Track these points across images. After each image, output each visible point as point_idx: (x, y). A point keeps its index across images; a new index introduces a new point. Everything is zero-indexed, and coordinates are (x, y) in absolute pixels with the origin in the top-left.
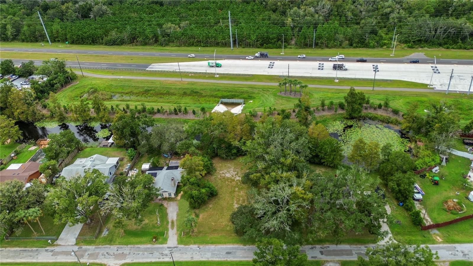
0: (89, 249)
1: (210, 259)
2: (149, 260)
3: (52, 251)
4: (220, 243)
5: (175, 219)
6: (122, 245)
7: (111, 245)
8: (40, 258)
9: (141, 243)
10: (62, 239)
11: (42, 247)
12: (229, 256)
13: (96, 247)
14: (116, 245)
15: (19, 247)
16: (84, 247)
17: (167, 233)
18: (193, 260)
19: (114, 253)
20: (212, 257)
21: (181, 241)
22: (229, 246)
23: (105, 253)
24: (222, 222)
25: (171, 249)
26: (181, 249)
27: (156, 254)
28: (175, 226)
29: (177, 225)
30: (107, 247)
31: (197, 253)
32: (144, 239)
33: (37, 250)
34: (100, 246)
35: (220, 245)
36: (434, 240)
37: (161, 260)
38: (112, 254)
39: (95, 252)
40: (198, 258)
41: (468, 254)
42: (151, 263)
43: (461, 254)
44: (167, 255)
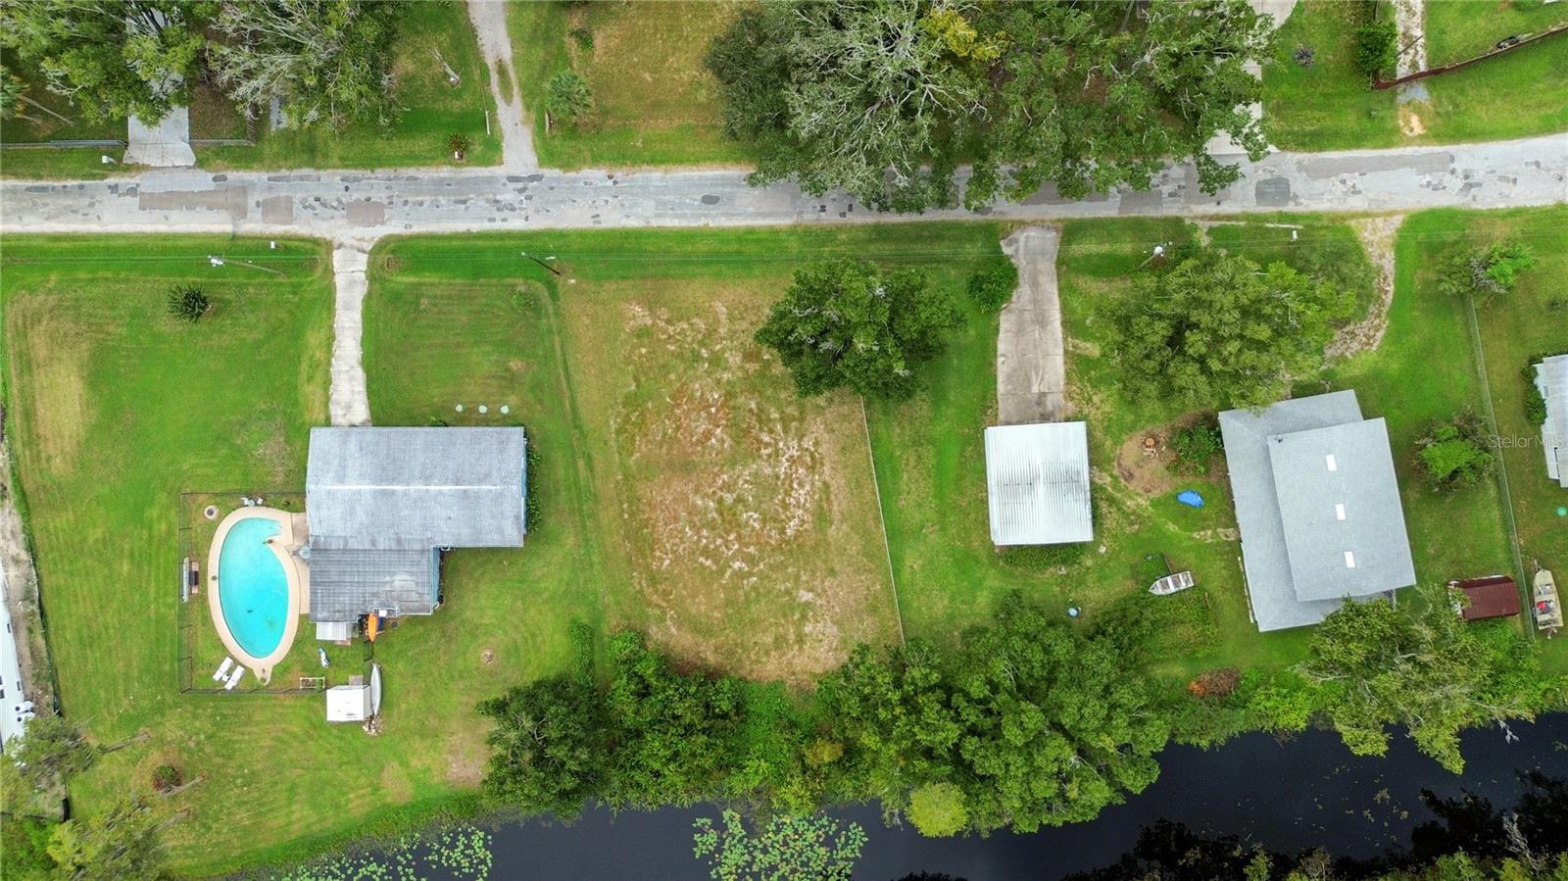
0: (253, 185)
1: (655, 223)
2: (460, 226)
3: (133, 191)
4: (681, 162)
5: (507, 54)
6: (355, 167)
7: (318, 168)
8: (107, 218)
9: (413, 159)
10: (142, 144)
11: (93, 177)
12: (713, 210)
13: (272, 175)
14: (334, 167)
15: (16, 175)
16: (233, 175)
17: (494, 121)
18: (598, 227)
19: (339, 201)
20: (660, 216)
21: (548, 156)
22: (710, 174)
23: (311, 201)
24: (678, 70)
25: (520, 185)
26: (554, 184)
27: (478, 203)
28: (516, 89)
29: (522, 86)
30: (308, 178)
31: (611, 200)
32: (421, 144)
33: (81, 187)
34: (284, 172)
35: (681, 168)
36: (1397, 130)
37: (498, 226)
38: (335, 204)
39: (274, 195)
40: (613, 219)
41: (1479, 185)
42: (468, 236)
43: (1459, 183)
44: (513, 209)
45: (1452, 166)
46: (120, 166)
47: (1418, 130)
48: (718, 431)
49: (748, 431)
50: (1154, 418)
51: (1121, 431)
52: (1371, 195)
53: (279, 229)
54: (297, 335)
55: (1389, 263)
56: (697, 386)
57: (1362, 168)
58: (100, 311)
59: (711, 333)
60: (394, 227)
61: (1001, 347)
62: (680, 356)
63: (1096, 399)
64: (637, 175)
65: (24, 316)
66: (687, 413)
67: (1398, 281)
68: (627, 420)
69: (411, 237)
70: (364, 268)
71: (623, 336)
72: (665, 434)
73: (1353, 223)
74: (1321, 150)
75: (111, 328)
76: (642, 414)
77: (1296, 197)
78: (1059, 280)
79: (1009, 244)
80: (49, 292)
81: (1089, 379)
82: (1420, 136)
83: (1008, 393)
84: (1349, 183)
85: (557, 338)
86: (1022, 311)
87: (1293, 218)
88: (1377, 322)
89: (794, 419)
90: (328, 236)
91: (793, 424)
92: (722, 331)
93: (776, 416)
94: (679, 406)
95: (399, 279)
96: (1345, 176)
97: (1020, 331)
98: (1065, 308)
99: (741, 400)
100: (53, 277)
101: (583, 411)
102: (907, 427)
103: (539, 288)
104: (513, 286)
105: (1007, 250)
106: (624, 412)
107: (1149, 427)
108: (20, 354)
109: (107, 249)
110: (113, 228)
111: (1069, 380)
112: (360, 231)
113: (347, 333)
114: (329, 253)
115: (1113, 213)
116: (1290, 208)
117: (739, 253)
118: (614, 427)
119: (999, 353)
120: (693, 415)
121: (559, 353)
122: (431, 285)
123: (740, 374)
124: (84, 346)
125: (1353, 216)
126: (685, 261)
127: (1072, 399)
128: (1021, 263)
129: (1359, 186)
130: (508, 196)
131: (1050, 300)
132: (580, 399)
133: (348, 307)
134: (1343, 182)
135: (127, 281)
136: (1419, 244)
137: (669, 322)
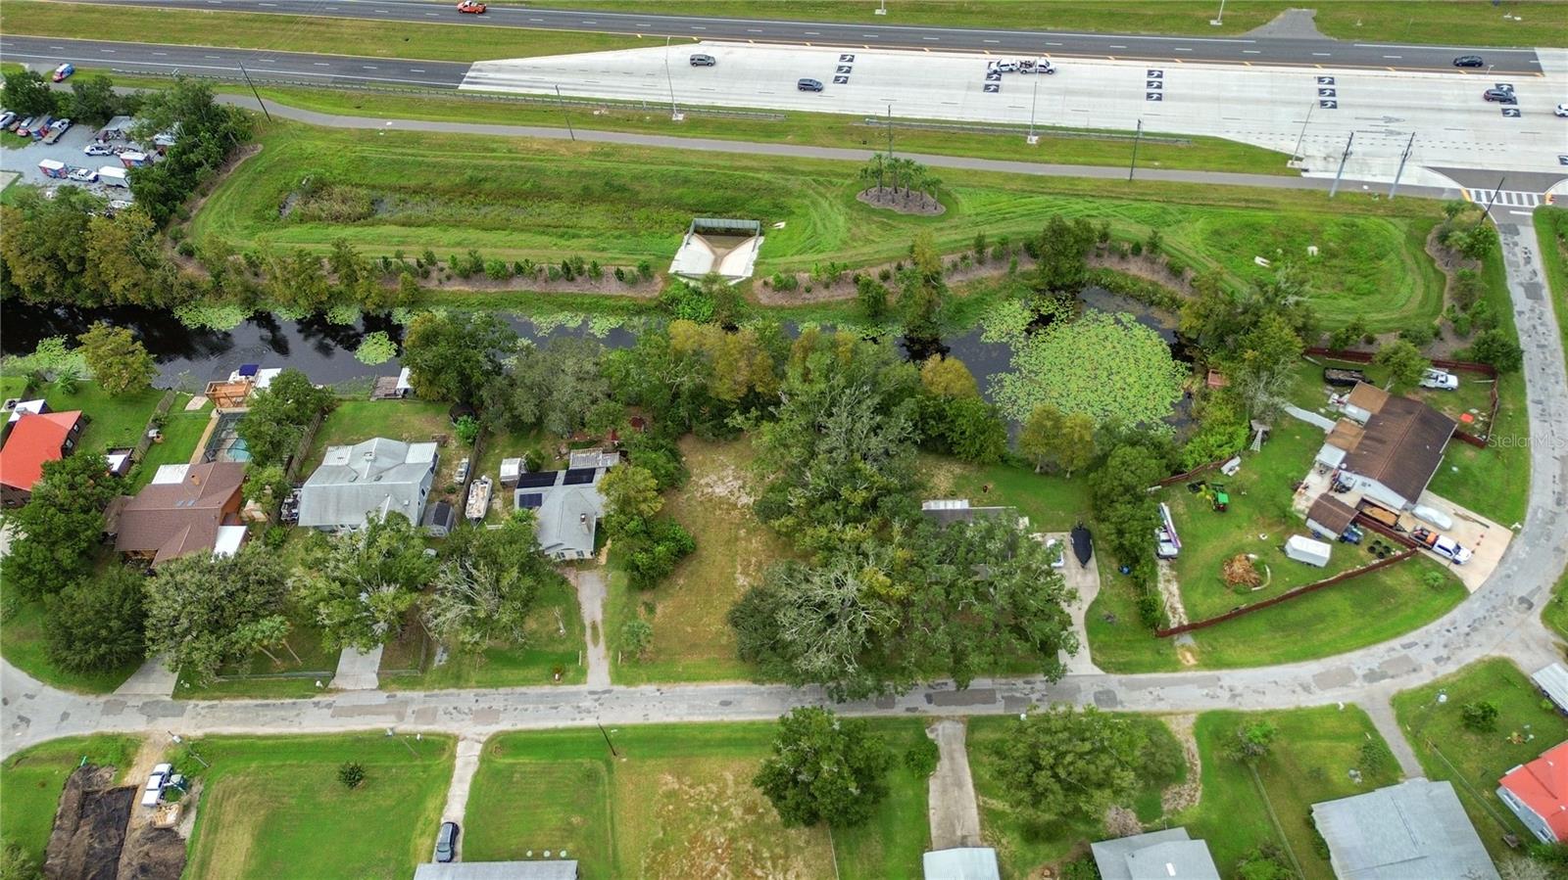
0: (413, 699)
1: (687, 719)
2: (550, 725)
3: (329, 706)
4: (707, 680)
5: (599, 617)
6: (485, 687)
7: (461, 688)
8: (304, 724)
9: (526, 682)
10: (345, 676)
11: (304, 697)
12: (727, 710)
13: (428, 693)
14: (471, 687)
15: (251, 697)
16: (400, 694)
17: (584, 657)
18: (647, 722)
19: (470, 710)
20: (690, 714)
21: (618, 677)
22: (726, 687)
23: (451, 709)
24: (709, 625)
25: (596, 697)
26: (620, 695)
27: (565, 708)
28: (602, 638)
29: (606, 635)
30: (452, 694)
31: (657, 705)
32: (533, 672)
33: (294, 704)
34: (436, 691)
35: (707, 683)
36: (1178, 662)
37: (578, 723)
38: (467, 711)
39: (426, 706)
40: (658, 716)
41: (1241, 695)
42: (556, 730)
43: (1227, 695)
44: (589, 712)
45: (1220, 683)
46: (325, 690)
47: (1192, 661)
48: (723, 867)
49: (745, 867)
50: (1048, 856)
51: (1025, 865)
52: (1171, 701)
53: (424, 728)
54: (419, 800)
55: (1192, 745)
56: (708, 833)
57: (1162, 685)
58: (281, 788)
59: (721, 794)
60: (505, 725)
61: (932, 802)
62: (697, 811)
63: (1004, 841)
64: (678, 689)
65: (224, 792)
66: (700, 854)
67: (1202, 758)
68: (654, 860)
69: (515, 732)
70: (478, 753)
71: (657, 797)
72: (682, 870)
73: (1163, 719)
74: (1132, 673)
75: (285, 800)
76: (666, 857)
77: (1121, 703)
78: (968, 756)
79: (932, 731)
80: (248, 775)
81: (998, 827)
82: (1196, 666)
83: (939, 836)
84: (1155, 693)
85: (608, 801)
86: (944, 777)
87: (1122, 715)
88: (1194, 786)
89: (781, 858)
90: (457, 732)
91: (781, 861)
92: (729, 792)
93: (766, 855)
94: (693, 848)
95: (502, 761)
96: (1151, 689)
97: (944, 791)
98: (974, 775)
99: (741, 843)
100: (254, 765)
101: (621, 856)
102: (866, 862)
103: (601, 765)
104: (582, 764)
105: (930, 736)
106: (653, 853)
107: (1046, 862)
108: (211, 820)
109: (299, 745)
110: (307, 730)
111: (983, 827)
112: (481, 729)
113: (457, 799)
114: (455, 744)
115: (1001, 712)
116: (1119, 709)
117: (744, 739)
118: (643, 865)
119: (931, 806)
120: (705, 856)
121: (608, 811)
122: (524, 764)
123: (741, 823)
124: (262, 812)
125: (1163, 714)
126: (706, 744)
127: (986, 841)
128: (941, 743)
129: (1162, 696)
130: (587, 703)
131: (963, 769)
132: (620, 847)
133: (461, 781)
134: (1151, 693)
135: (306, 766)
136: (1211, 733)
137: (691, 786)
